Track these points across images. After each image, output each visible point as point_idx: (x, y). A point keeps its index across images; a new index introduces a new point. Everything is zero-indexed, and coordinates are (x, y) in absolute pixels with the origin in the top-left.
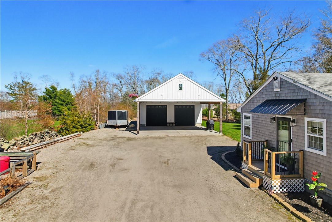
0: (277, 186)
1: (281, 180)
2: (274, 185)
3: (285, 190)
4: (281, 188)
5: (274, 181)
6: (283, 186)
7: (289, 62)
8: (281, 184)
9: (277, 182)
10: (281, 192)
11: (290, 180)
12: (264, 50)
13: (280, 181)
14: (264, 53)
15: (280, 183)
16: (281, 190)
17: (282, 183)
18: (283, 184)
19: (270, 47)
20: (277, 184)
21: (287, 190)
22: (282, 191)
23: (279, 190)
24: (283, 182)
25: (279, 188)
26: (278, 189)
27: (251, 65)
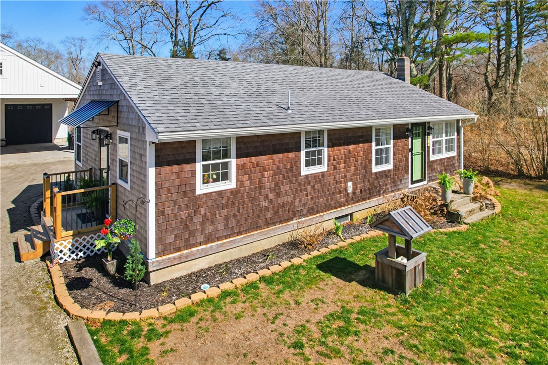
0: (66, 251)
1: (73, 239)
2: (59, 250)
3: (81, 254)
4: (73, 253)
5: (60, 243)
6: (77, 248)
7: (225, 34)
8: (73, 245)
9: (65, 243)
10: (73, 259)
11: (90, 236)
12: (190, 13)
13: (71, 240)
14: (190, 17)
15: (70, 244)
16: (73, 256)
17: (75, 243)
18: (77, 245)
19: (198, 9)
20: (65, 247)
21: (84, 253)
22: (75, 257)
23: (70, 256)
24: (77, 241)
25: (69, 253)
26: (68, 255)
27: (169, 35)
